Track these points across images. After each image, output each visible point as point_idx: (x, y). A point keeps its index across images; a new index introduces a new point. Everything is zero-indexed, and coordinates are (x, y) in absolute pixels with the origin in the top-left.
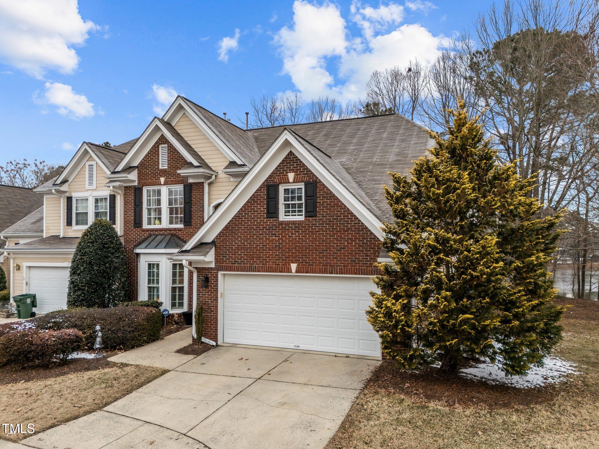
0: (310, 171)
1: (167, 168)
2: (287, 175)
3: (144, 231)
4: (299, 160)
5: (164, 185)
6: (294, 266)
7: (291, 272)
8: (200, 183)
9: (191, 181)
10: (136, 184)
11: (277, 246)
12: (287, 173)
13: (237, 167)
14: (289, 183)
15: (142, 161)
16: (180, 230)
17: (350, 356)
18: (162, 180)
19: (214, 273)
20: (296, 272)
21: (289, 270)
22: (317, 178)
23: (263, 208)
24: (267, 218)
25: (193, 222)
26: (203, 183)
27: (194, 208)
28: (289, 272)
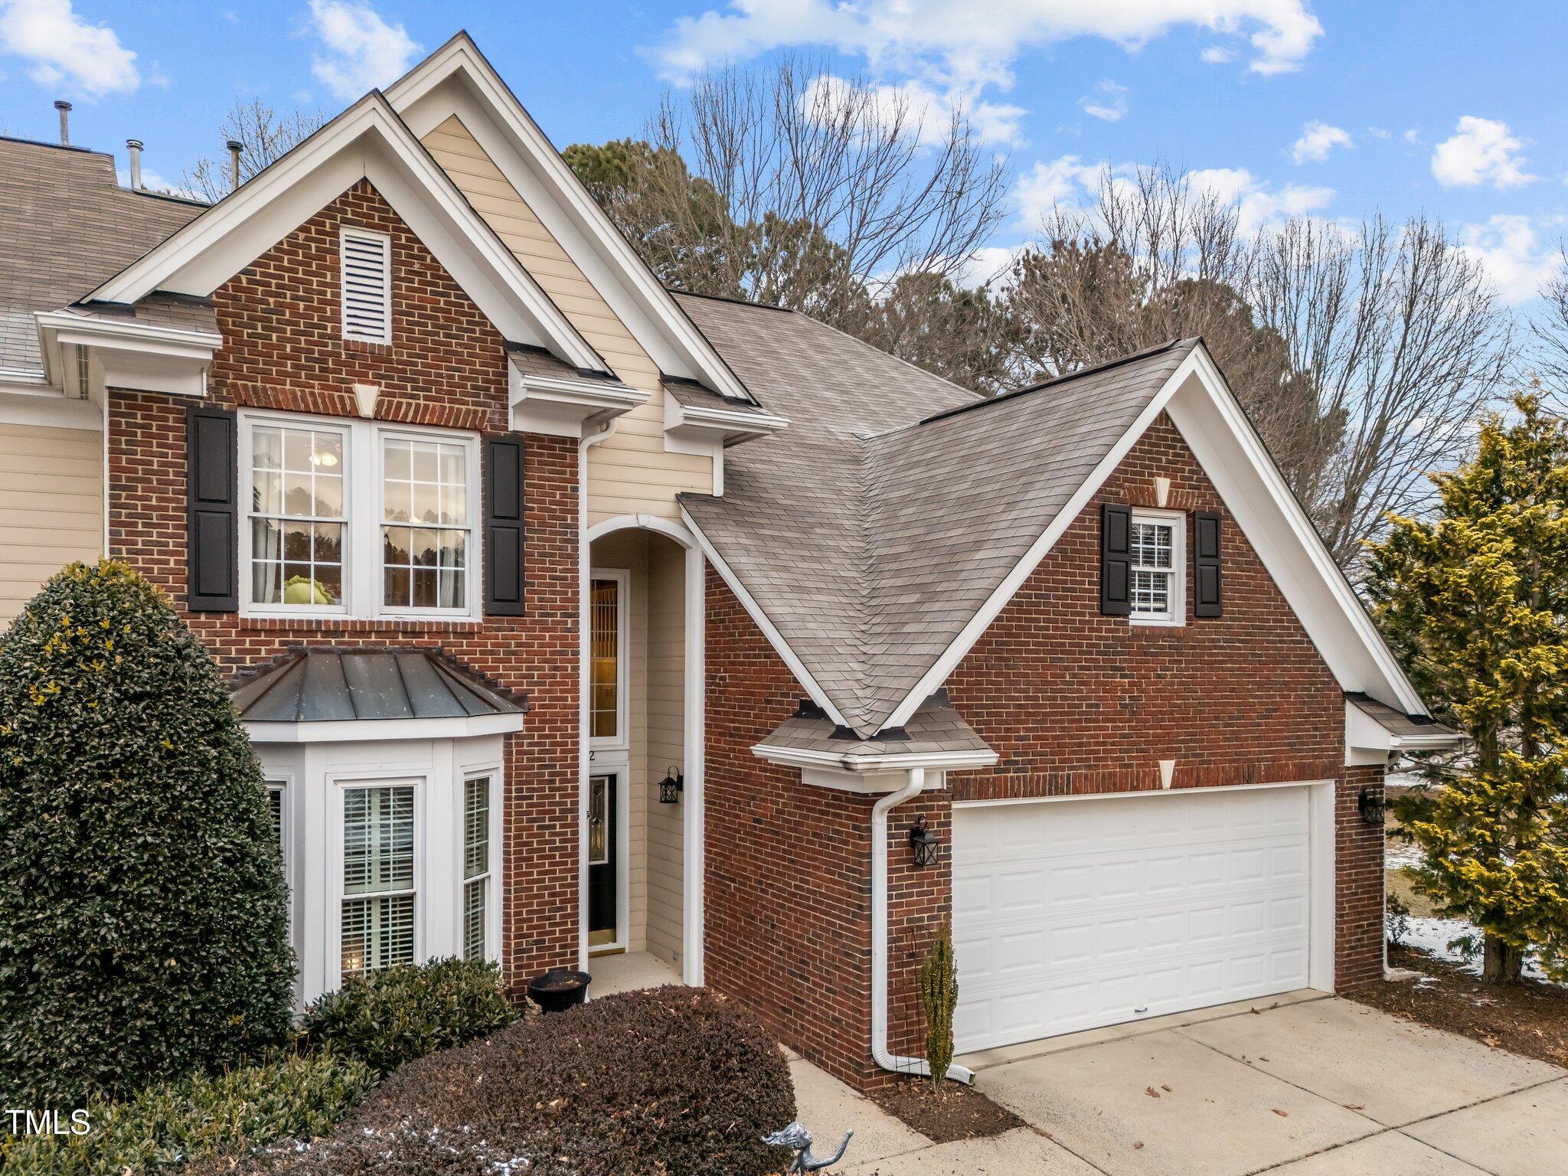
0: (1208, 480)
1: (387, 341)
2: (1151, 483)
3: (251, 629)
4: (1182, 440)
5: (377, 418)
6: (1167, 768)
7: (1161, 788)
8: (562, 440)
9: (517, 424)
10: (196, 387)
11: (1125, 706)
12: (1151, 475)
13: (723, 404)
14: (1157, 507)
15: (236, 279)
16: (465, 632)
17: (1281, 1001)
18: (367, 396)
19: (940, 808)
20: (1172, 787)
21: (1156, 784)
22: (1223, 503)
23: (1089, 582)
24: (1102, 614)
25: (532, 599)
26: (574, 441)
27: (533, 543)
28: (1154, 788)
